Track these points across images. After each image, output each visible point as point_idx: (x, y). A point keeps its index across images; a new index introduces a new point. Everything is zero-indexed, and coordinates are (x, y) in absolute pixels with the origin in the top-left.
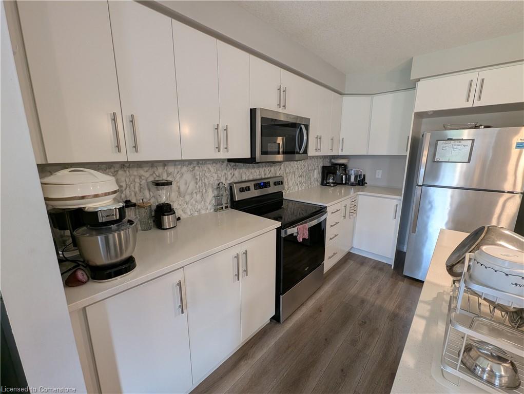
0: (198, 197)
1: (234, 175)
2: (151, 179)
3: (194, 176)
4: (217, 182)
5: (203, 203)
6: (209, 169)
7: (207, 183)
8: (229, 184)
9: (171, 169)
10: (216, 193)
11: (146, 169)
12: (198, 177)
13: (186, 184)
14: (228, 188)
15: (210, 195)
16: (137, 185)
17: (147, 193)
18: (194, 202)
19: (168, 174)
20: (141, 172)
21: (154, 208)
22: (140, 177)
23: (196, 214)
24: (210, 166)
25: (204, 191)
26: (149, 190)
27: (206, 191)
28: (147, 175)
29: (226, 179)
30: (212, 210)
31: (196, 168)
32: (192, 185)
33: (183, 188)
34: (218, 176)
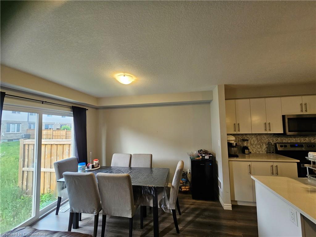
0: (259, 146)
1: (277, 140)
2: (242, 139)
3: (257, 139)
4: (268, 142)
5: (261, 149)
6: (263, 136)
7: (263, 142)
8: (275, 143)
9: (248, 136)
10: (267, 146)
11: (240, 136)
12: (259, 139)
13: (254, 141)
14: (274, 145)
15: (264, 147)
16: (237, 140)
17: (240, 142)
18: (257, 148)
19: (247, 138)
20: (239, 136)
21: (242, 147)
22: (238, 138)
23: (258, 152)
24: (264, 136)
25: (261, 144)
26: (241, 142)
27: (262, 145)
28: (241, 137)
29: (273, 141)
30: (265, 153)
31: (258, 136)
32: (256, 142)
33: (252, 142)
34: (268, 140)
